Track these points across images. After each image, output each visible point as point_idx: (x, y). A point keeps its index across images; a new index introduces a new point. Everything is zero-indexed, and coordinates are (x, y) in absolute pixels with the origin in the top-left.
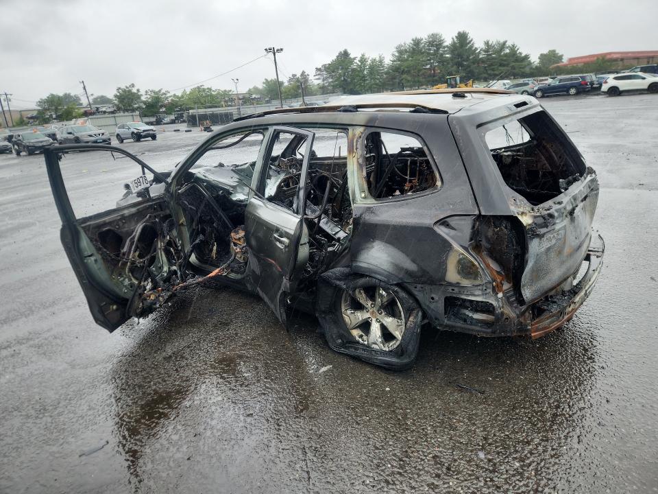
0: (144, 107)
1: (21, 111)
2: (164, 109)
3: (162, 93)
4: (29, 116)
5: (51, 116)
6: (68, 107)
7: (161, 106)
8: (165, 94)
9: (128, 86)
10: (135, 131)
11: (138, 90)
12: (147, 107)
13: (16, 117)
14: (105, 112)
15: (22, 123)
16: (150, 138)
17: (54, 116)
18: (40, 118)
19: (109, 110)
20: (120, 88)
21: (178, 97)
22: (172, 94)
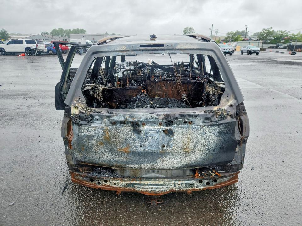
0: (273, 39)
1: (220, 37)
2: (283, 41)
3: (286, 32)
4: (222, 39)
5: (230, 40)
6: (237, 37)
7: (283, 39)
8: (287, 33)
9: (269, 28)
10: (249, 50)
11: (273, 31)
12: (275, 39)
13: (217, 39)
14: (253, 40)
15: (219, 42)
16: (255, 54)
17: (231, 40)
18: (226, 40)
19: (255, 39)
20: (264, 29)
21: (294, 35)
22: (291, 33)
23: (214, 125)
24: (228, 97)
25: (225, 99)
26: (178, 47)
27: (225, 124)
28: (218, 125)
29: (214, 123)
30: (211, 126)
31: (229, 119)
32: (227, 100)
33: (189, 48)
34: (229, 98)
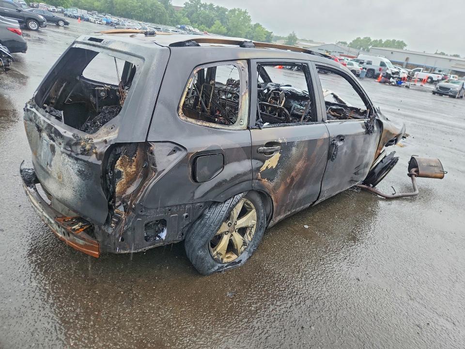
23: (73, 157)
24: (112, 128)
25: (105, 130)
26: (109, 46)
27: (84, 161)
28: (77, 159)
29: (73, 154)
30: (69, 156)
31: (93, 159)
32: (107, 131)
33: (117, 49)
34: (112, 130)
